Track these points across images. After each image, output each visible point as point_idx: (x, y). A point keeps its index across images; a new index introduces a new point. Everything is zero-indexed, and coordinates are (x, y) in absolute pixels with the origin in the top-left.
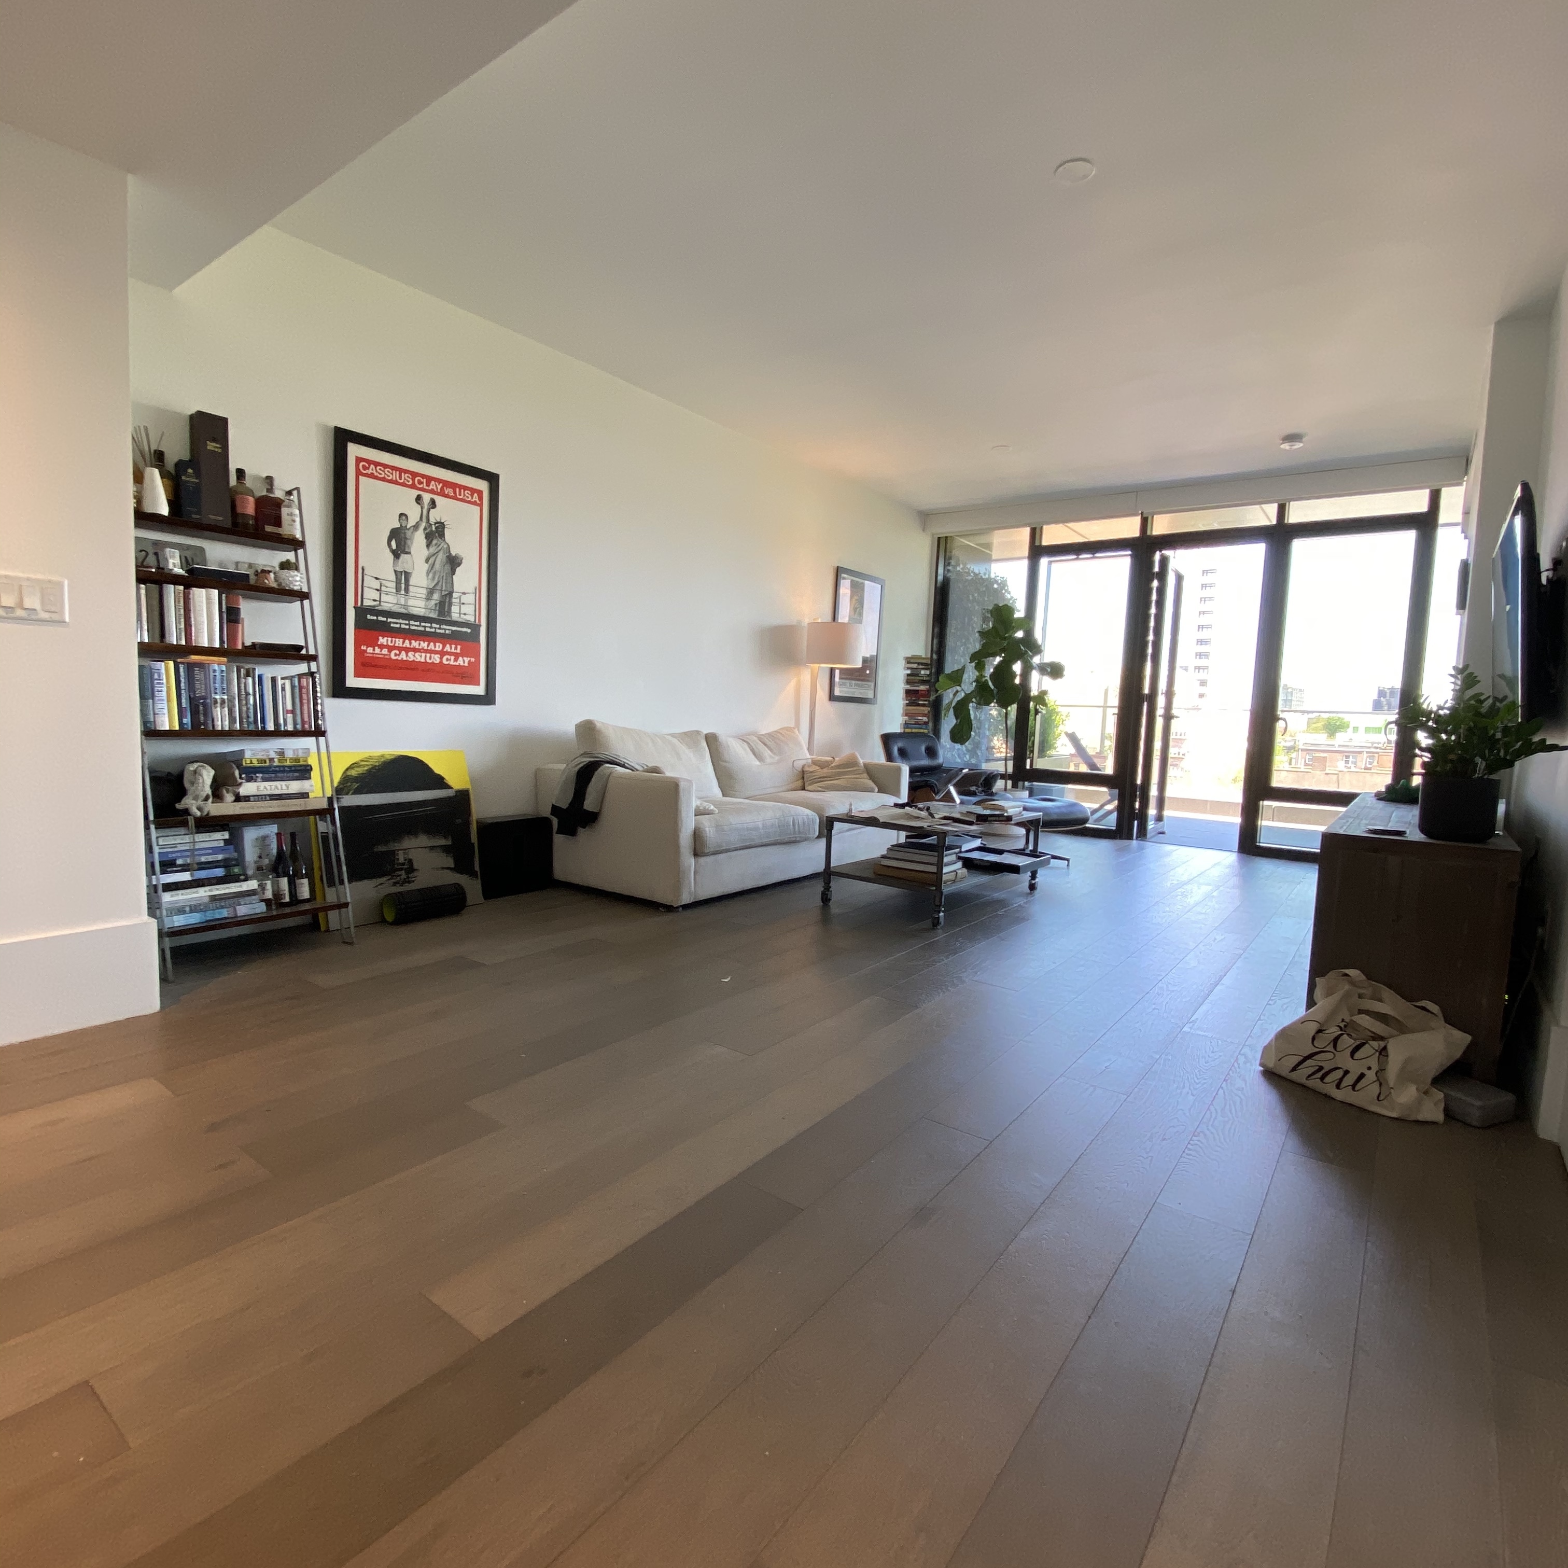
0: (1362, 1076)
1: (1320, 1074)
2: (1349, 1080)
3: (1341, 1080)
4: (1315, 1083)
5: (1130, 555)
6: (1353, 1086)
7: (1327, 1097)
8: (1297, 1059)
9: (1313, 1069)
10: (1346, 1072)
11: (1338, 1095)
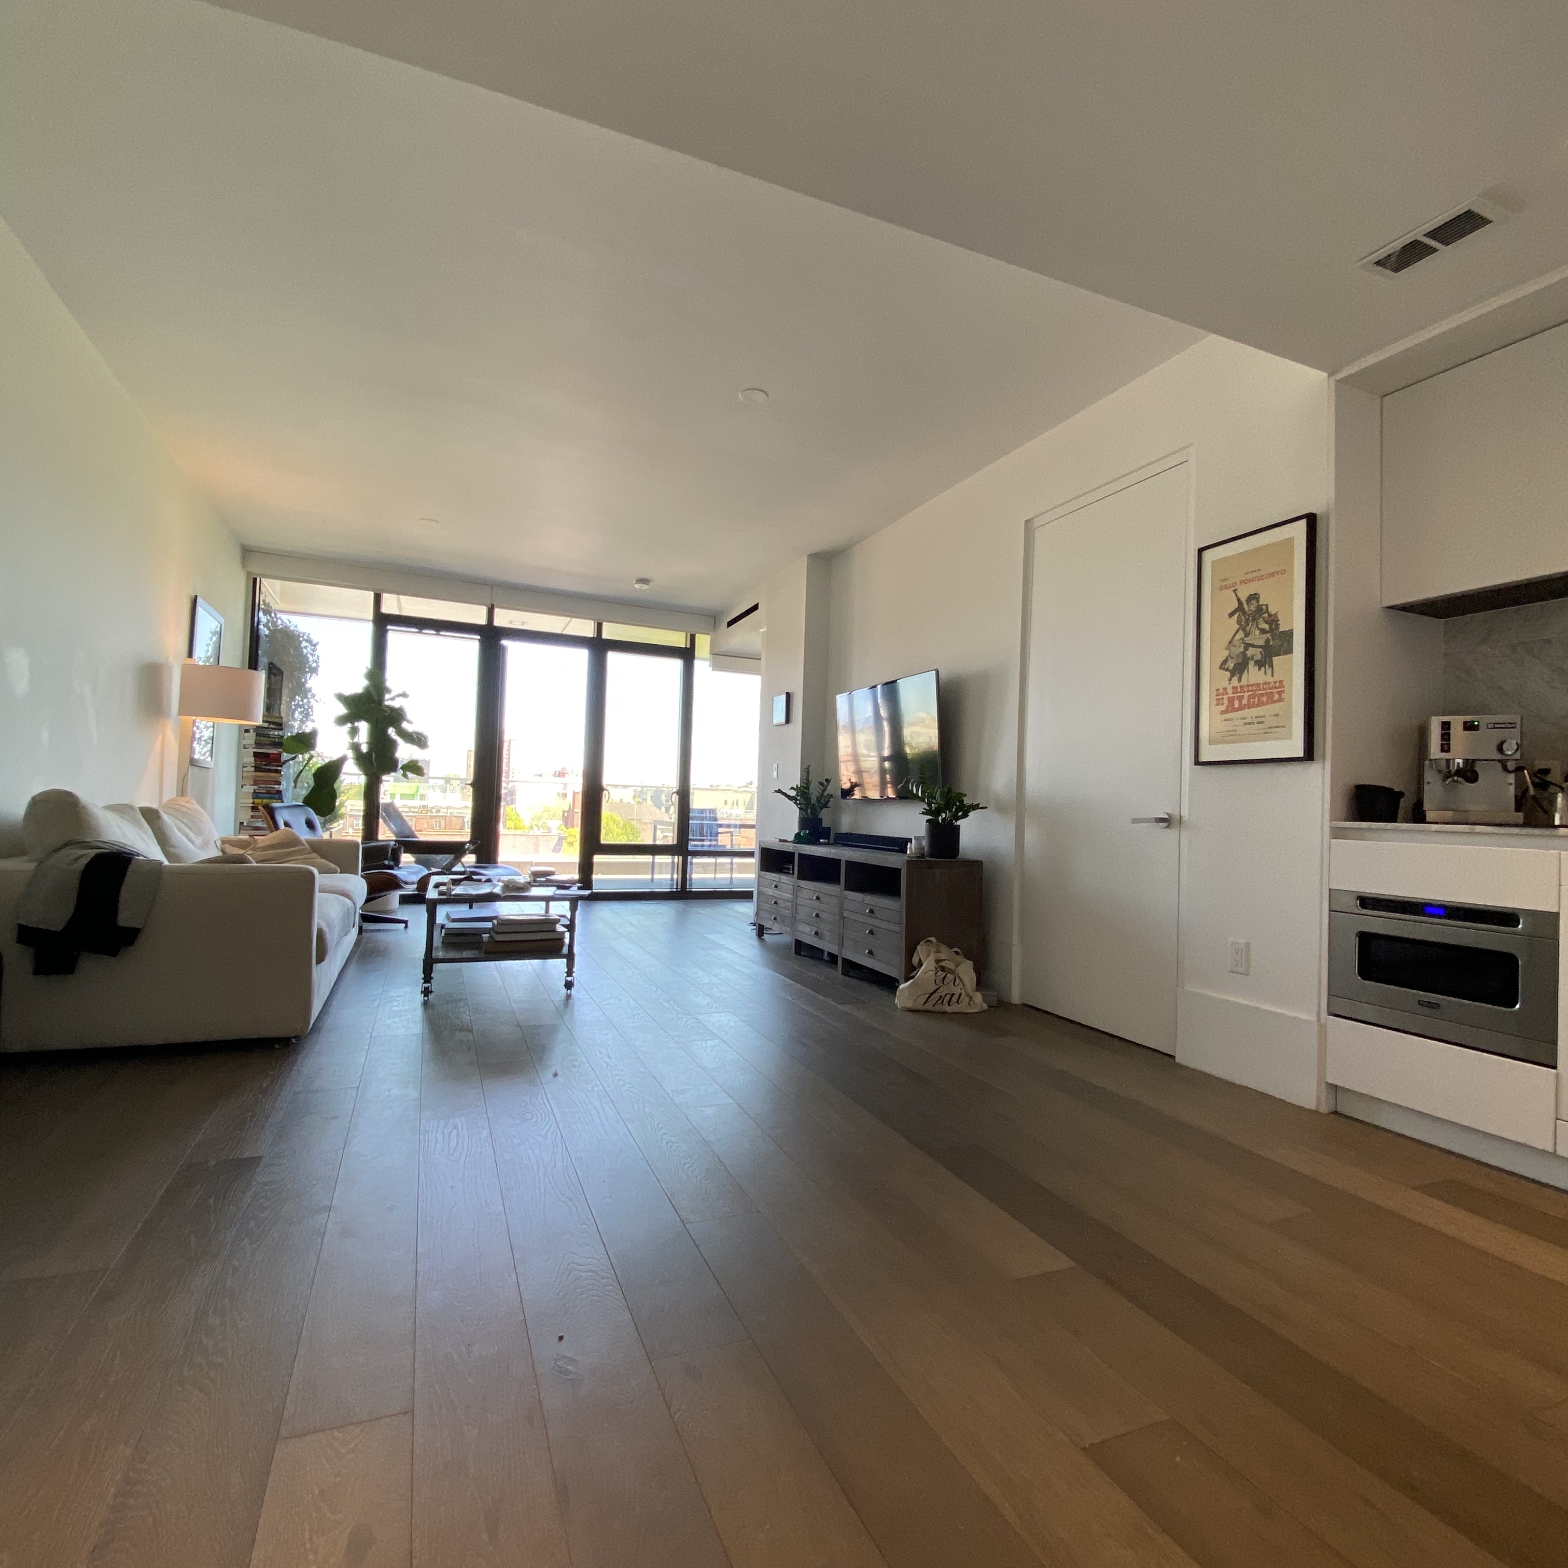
0: (961, 994)
1: (941, 1001)
2: (955, 999)
3: (950, 1000)
4: (938, 1008)
5: (479, 640)
6: (958, 1002)
7: (945, 1013)
8: (927, 996)
9: (937, 999)
10: (953, 994)
11: (948, 1009)
